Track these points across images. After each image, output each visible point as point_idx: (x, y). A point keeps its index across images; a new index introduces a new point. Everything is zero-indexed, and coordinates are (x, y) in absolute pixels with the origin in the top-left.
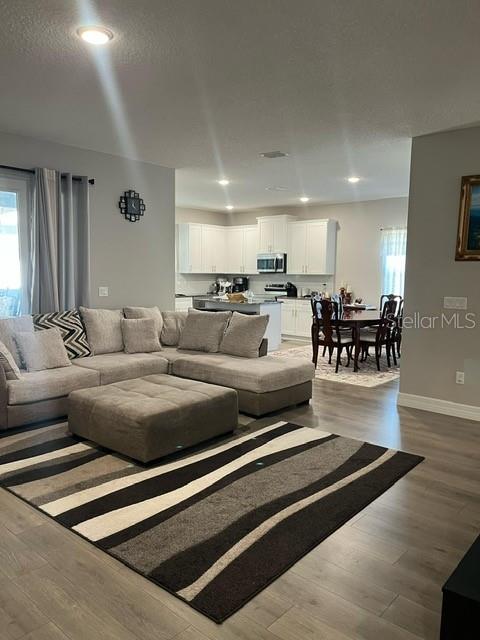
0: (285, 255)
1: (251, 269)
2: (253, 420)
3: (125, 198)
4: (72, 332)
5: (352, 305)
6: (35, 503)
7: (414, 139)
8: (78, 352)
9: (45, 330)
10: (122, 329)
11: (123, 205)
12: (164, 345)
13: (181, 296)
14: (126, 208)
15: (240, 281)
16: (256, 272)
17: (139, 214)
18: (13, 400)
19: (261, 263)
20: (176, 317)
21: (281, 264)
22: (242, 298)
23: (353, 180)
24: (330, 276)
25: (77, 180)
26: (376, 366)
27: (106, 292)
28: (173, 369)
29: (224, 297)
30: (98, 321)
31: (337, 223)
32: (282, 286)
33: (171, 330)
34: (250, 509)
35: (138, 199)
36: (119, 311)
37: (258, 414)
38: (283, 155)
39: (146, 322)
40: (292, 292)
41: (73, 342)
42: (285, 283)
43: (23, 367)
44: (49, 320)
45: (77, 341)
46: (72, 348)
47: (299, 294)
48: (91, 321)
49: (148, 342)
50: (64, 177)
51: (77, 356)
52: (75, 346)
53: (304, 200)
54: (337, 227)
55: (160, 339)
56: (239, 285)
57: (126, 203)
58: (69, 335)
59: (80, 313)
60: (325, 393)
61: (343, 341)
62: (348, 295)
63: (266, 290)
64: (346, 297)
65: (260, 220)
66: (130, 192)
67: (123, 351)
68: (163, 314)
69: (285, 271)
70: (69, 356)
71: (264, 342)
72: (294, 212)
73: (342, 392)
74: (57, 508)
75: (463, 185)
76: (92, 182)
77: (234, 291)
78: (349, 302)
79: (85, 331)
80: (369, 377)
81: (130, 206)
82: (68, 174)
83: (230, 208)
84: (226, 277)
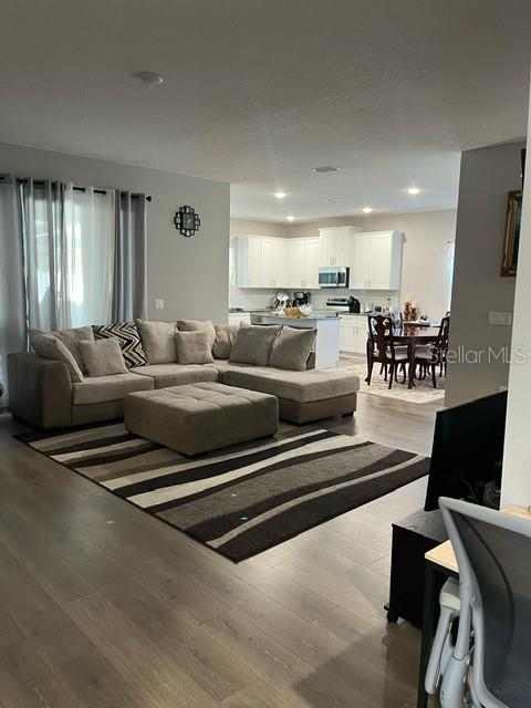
0: (348, 269)
1: (312, 283)
2: (294, 427)
3: (181, 213)
4: (130, 342)
5: (417, 322)
6: (96, 480)
7: (463, 153)
8: (135, 361)
9: (105, 340)
10: (176, 340)
11: (178, 221)
12: (216, 358)
13: (239, 310)
14: (181, 224)
15: (301, 296)
16: (317, 286)
17: (194, 230)
18: (77, 401)
19: (323, 277)
20: (228, 331)
21: (343, 278)
22: (299, 313)
23: (414, 191)
24: (394, 291)
25: (136, 197)
26: (431, 384)
27: (162, 305)
28: (222, 378)
29: (281, 311)
30: (154, 333)
31: (403, 235)
32: (344, 300)
33: (222, 343)
34: (277, 493)
35: (193, 215)
36: (174, 324)
37: (300, 422)
38: (335, 170)
39: (198, 335)
40: (354, 307)
41: (130, 351)
42: (347, 298)
43: (86, 374)
44: (109, 331)
45: (133, 350)
46: (130, 358)
47: (362, 310)
48: (147, 333)
49: (200, 353)
50: (124, 195)
51: (133, 365)
52: (131, 355)
53: (367, 210)
54: (404, 239)
55: (213, 352)
56: (300, 299)
57: (181, 218)
58: (127, 345)
59: (137, 324)
60: (371, 406)
61: (398, 358)
62: (414, 310)
63: (328, 304)
64: (411, 312)
65: (323, 232)
66: (185, 207)
67: (176, 361)
68: (216, 328)
69: (347, 286)
70: (127, 365)
71: (312, 356)
72: (358, 223)
73: (392, 407)
74: (114, 484)
75: (509, 200)
76: (149, 199)
77: (294, 305)
78: (414, 318)
79: (141, 341)
80: (422, 394)
81: (186, 220)
82: (127, 192)
83: (291, 219)
84: (286, 291)
